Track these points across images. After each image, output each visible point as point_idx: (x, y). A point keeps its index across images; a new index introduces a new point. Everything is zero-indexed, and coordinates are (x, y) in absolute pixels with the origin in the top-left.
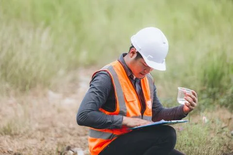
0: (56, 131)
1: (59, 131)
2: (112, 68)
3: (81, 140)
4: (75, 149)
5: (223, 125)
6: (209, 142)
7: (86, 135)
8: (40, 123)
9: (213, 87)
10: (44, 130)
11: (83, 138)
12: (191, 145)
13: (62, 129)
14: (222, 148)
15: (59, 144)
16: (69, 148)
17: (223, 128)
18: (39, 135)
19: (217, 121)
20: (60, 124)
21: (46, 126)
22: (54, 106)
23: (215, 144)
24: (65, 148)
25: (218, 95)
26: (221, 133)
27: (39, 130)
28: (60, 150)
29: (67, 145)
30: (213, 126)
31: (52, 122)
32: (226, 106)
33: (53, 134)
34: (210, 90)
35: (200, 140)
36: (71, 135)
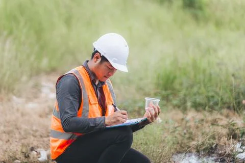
0: (20, 133)
1: (23, 133)
3: (43, 141)
4: (38, 150)
5: (176, 125)
6: (164, 141)
7: (48, 136)
8: (5, 126)
9: (166, 89)
10: (9, 133)
11: (46, 139)
12: (146, 143)
13: (25, 130)
14: (175, 147)
15: (23, 145)
16: (32, 149)
17: (175, 128)
18: (5, 137)
19: (170, 121)
20: (24, 127)
21: (11, 128)
22: (18, 110)
23: (169, 142)
24: (29, 148)
25: (171, 97)
26: (174, 132)
27: (4, 132)
28: (24, 150)
29: (31, 146)
30: (167, 126)
31: (16, 125)
32: (179, 107)
33: (17, 136)
34: (164, 93)
35: (155, 139)
36: (35, 136)
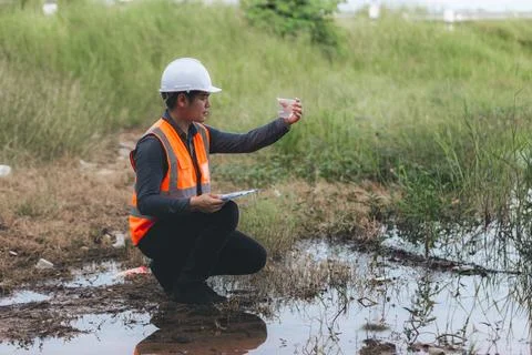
0: (88, 210)
1: (92, 210)
2: (158, 130)
3: (120, 221)
4: (113, 233)
5: (300, 200)
6: (282, 222)
8: (68, 201)
9: (286, 154)
10: (73, 209)
11: (124, 218)
12: (259, 225)
13: (96, 206)
14: (298, 229)
15: (92, 226)
16: (105, 232)
17: (299, 204)
18: (68, 215)
19: (292, 195)
20: (94, 201)
21: (76, 203)
22: (86, 178)
23: (289, 223)
24: (100, 230)
25: (293, 163)
26: (297, 209)
27: (68, 209)
28: (93, 233)
29: (103, 227)
30: (287, 201)
31: (83, 199)
32: (304, 176)
33: (85, 213)
34: (284, 156)
35: (271, 219)
36: (108, 213)
